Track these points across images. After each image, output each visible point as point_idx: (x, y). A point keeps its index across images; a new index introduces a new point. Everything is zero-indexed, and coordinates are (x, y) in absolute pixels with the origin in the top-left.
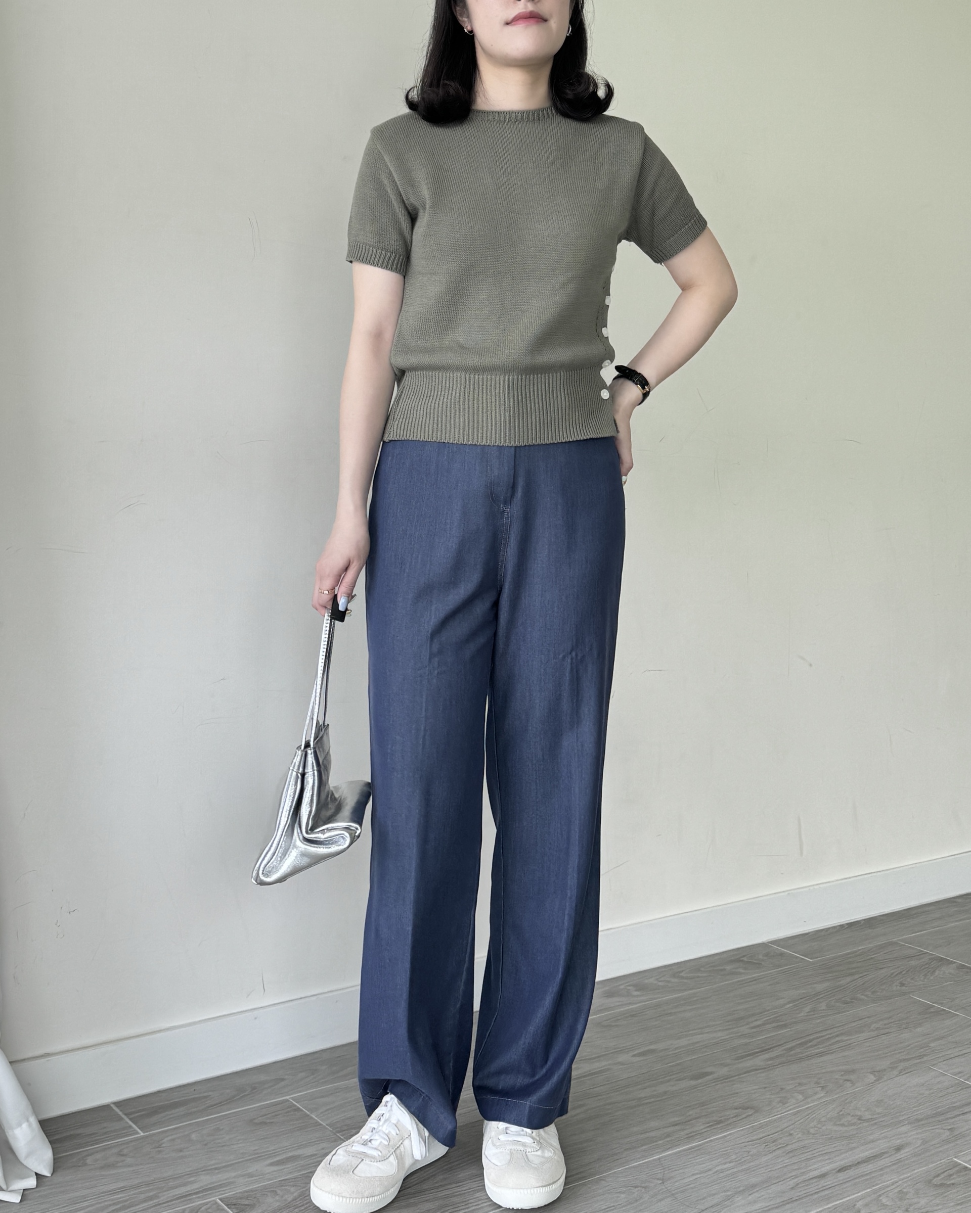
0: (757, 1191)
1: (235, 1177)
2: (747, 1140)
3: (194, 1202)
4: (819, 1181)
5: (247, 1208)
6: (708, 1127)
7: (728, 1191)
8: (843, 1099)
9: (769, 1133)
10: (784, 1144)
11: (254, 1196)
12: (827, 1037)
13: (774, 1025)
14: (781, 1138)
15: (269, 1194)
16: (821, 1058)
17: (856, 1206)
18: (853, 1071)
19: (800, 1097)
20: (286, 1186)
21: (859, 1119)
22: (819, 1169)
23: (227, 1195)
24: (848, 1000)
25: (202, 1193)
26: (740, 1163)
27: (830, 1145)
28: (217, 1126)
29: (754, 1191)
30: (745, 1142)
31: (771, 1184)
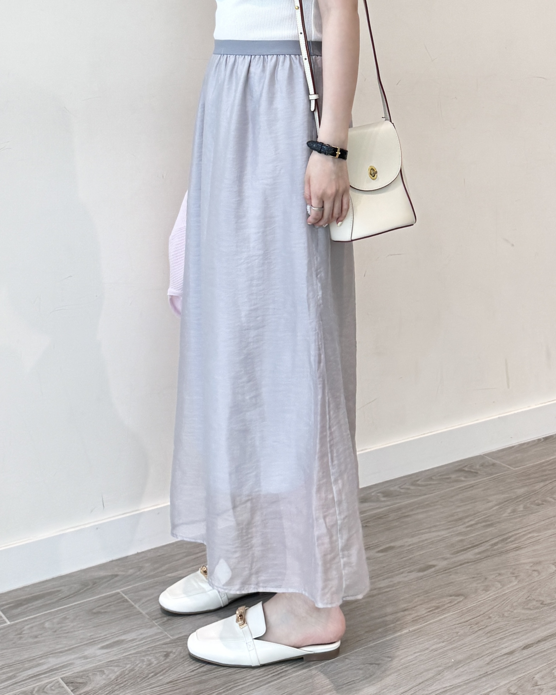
0: (461, 666)
1: (74, 659)
2: (457, 622)
3: (42, 681)
4: (508, 657)
5: (80, 685)
6: (429, 612)
7: (440, 666)
8: (530, 587)
9: (473, 617)
11: (87, 675)
12: (522, 534)
13: (484, 524)
14: (482, 621)
15: (98, 673)
16: (516, 552)
17: (534, 679)
18: (539, 563)
19: (499, 585)
20: (111, 666)
21: (542, 604)
22: (509, 646)
23: (67, 674)
24: (540, 502)
25: (49, 673)
26: (450, 643)
27: (519, 626)
28: (65, 616)
29: (458, 667)
30: (455, 625)
31: (472, 660)
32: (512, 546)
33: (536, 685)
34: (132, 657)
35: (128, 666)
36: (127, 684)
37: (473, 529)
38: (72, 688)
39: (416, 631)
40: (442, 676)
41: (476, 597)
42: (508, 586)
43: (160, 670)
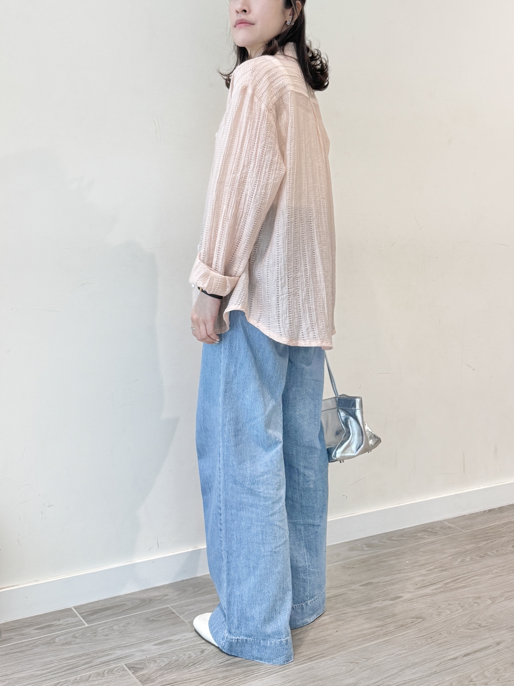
0: (418, 667)
1: (135, 652)
2: (416, 636)
3: (110, 666)
4: (453, 661)
5: (139, 670)
6: (396, 628)
7: (402, 666)
8: (472, 614)
9: (428, 633)
10: (435, 639)
11: (143, 663)
12: (468, 577)
14: (435, 636)
15: (152, 662)
16: (463, 589)
18: (479, 598)
19: (449, 612)
20: (161, 657)
21: (479, 626)
22: (453, 654)
23: (129, 662)
24: (483, 555)
25: (116, 661)
26: (411, 650)
27: (462, 640)
28: (128, 622)
29: (416, 666)
30: (415, 638)
31: (425, 663)
32: (460, 585)
33: (471, 681)
34: (177, 652)
35: (174, 658)
37: (432, 572)
38: (133, 671)
39: (386, 642)
40: (403, 672)
41: (431, 619)
42: (456, 613)
43: (197, 661)
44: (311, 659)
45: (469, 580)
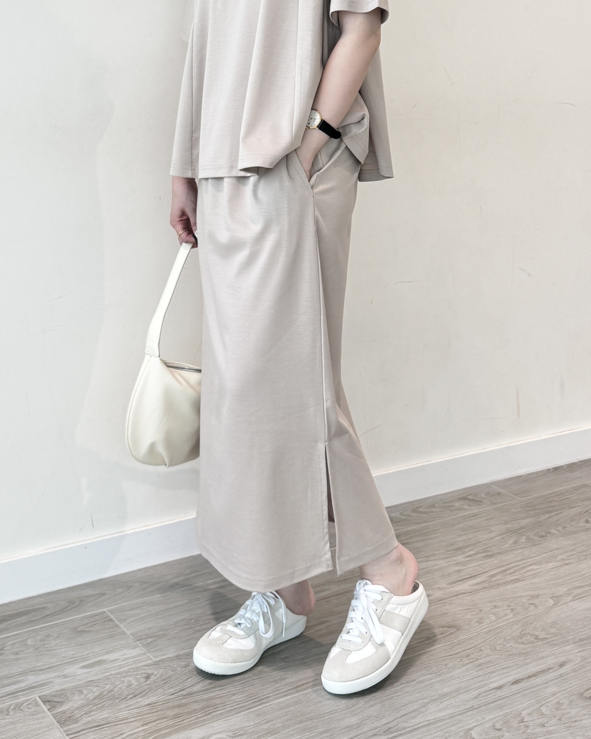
0: (447, 700)
1: (53, 678)
2: (447, 654)
3: (19, 699)
4: (497, 691)
5: (58, 705)
7: (425, 698)
8: (526, 620)
9: (464, 649)
10: (474, 659)
11: (65, 694)
12: (523, 566)
14: (473, 654)
15: (76, 693)
16: (514, 585)
17: (521, 715)
18: (537, 596)
19: (493, 618)
20: (90, 686)
21: (536, 638)
22: (498, 681)
23: (45, 693)
24: (544, 534)
25: (27, 691)
26: (438, 675)
27: (511, 660)
28: (48, 633)
29: (444, 699)
30: (444, 657)
31: (458, 694)
32: (510, 578)
33: (522, 721)
34: (113, 678)
35: (108, 686)
36: (105, 705)
37: (473, 558)
38: (49, 707)
40: (427, 708)
41: (469, 629)
42: (503, 619)
43: (140, 692)
44: (298, 689)
45: (524, 571)
